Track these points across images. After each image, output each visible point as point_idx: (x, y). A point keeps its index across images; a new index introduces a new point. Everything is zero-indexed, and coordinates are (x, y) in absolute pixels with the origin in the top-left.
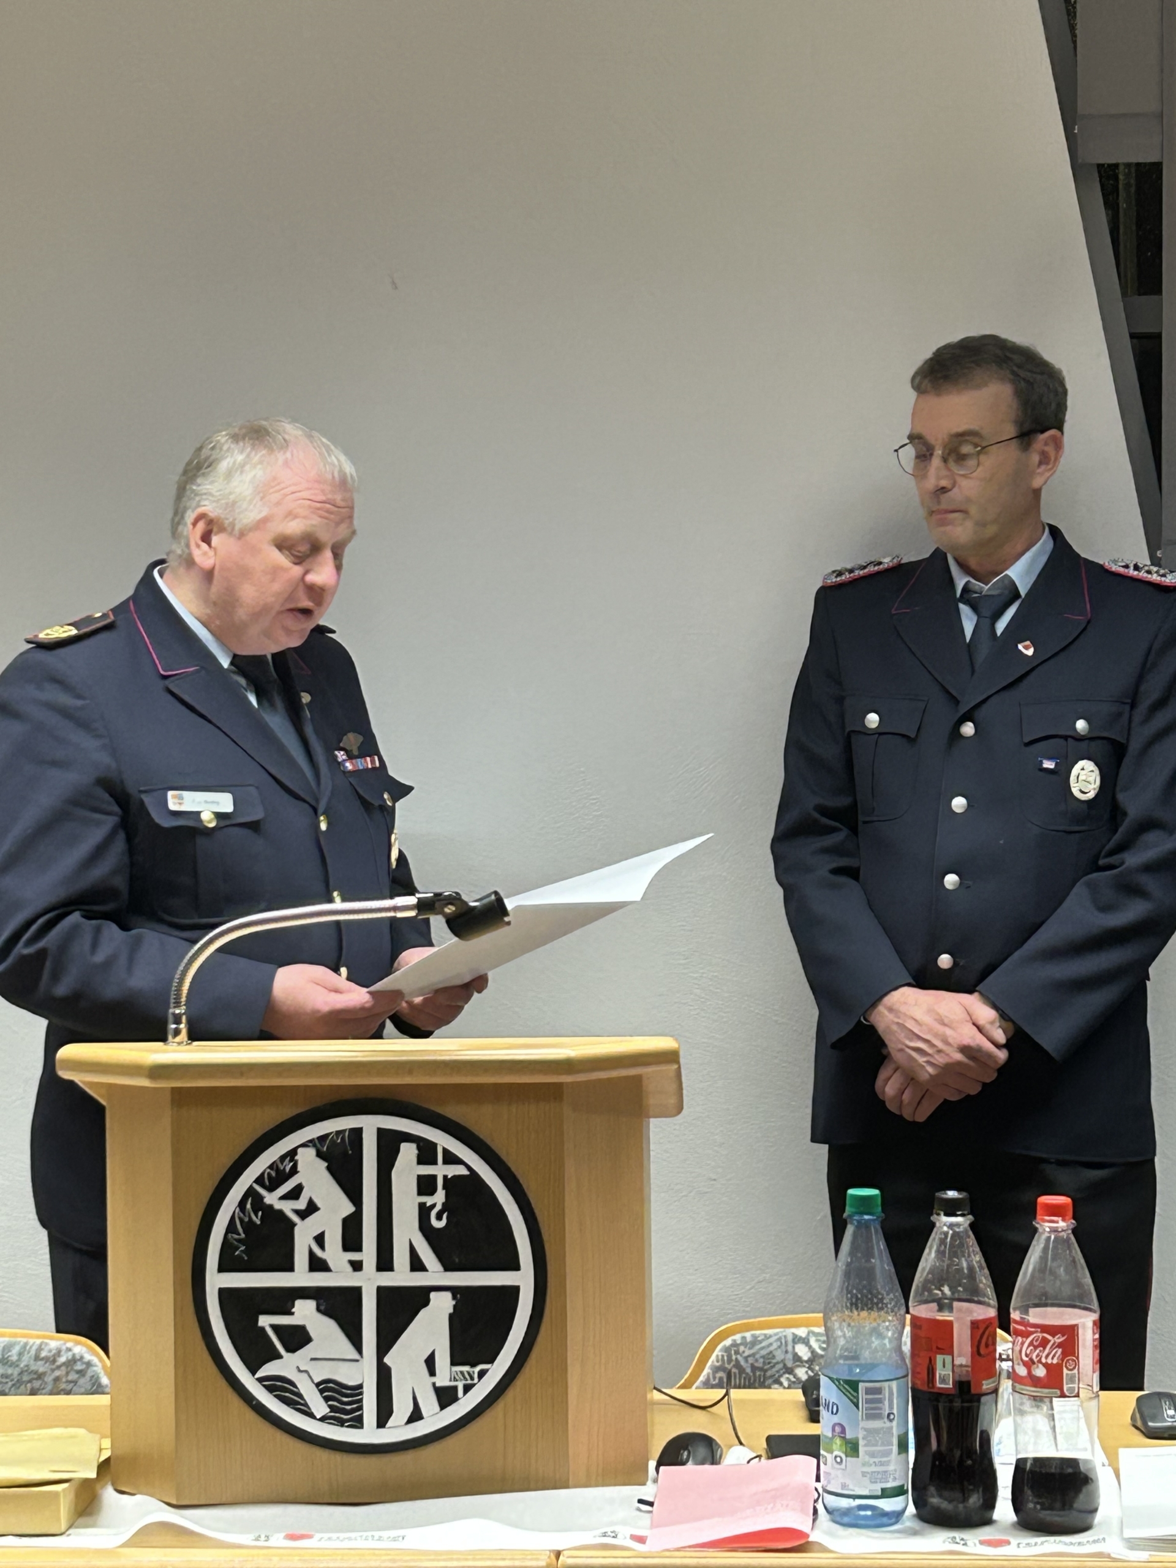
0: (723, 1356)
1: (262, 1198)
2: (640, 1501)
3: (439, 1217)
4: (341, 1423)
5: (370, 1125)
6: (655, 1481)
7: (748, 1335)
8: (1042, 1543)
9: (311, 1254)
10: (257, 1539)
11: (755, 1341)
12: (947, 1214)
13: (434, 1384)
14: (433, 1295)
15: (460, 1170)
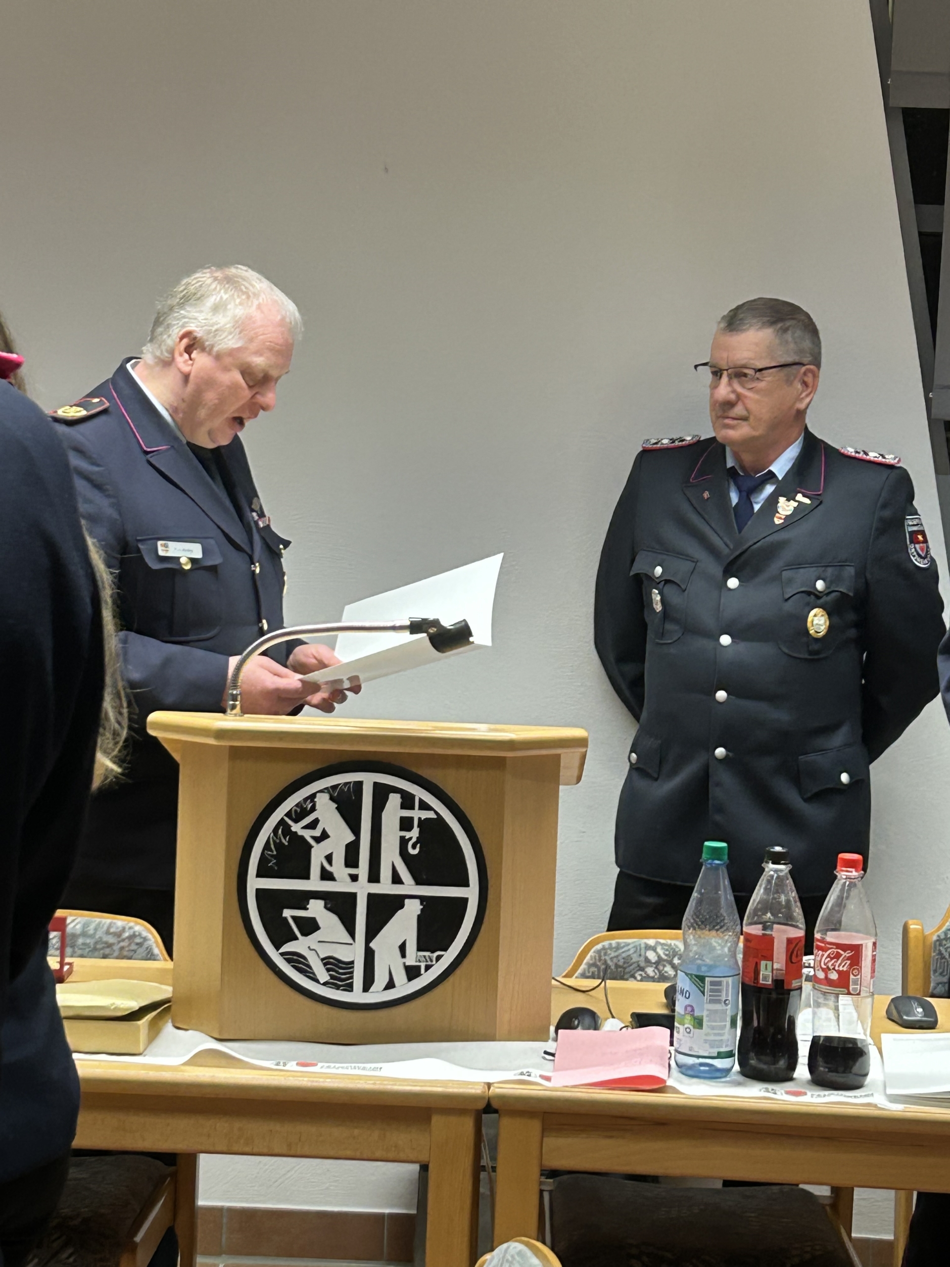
0: (595, 956)
1: (290, 826)
2: (546, 1053)
3: (414, 847)
4: (338, 987)
5: (368, 779)
6: (556, 1040)
7: (614, 942)
8: (829, 1095)
9: (323, 868)
10: (278, 1064)
11: (618, 947)
12: (774, 863)
13: (404, 963)
14: (407, 901)
15: (431, 815)
